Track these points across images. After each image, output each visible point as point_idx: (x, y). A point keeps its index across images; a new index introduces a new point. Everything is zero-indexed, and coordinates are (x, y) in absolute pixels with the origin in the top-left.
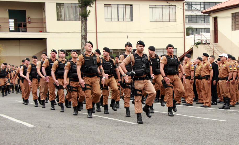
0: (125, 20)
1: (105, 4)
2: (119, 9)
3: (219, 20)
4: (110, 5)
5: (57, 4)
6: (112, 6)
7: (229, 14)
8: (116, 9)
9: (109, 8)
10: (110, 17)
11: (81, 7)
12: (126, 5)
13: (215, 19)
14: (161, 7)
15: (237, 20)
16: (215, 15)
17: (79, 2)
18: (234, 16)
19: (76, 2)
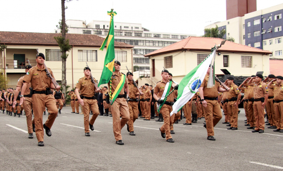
0: (92, 61)
1: (78, 50)
2: (88, 53)
3: (155, 61)
4: (82, 50)
5: (46, 50)
6: (83, 51)
7: (162, 57)
8: (86, 53)
9: (81, 53)
10: (81, 58)
11: (62, 52)
12: (93, 50)
13: (153, 61)
14: (117, 52)
15: (168, 62)
16: (153, 59)
17: (61, 48)
18: (166, 59)
19: (59, 48)
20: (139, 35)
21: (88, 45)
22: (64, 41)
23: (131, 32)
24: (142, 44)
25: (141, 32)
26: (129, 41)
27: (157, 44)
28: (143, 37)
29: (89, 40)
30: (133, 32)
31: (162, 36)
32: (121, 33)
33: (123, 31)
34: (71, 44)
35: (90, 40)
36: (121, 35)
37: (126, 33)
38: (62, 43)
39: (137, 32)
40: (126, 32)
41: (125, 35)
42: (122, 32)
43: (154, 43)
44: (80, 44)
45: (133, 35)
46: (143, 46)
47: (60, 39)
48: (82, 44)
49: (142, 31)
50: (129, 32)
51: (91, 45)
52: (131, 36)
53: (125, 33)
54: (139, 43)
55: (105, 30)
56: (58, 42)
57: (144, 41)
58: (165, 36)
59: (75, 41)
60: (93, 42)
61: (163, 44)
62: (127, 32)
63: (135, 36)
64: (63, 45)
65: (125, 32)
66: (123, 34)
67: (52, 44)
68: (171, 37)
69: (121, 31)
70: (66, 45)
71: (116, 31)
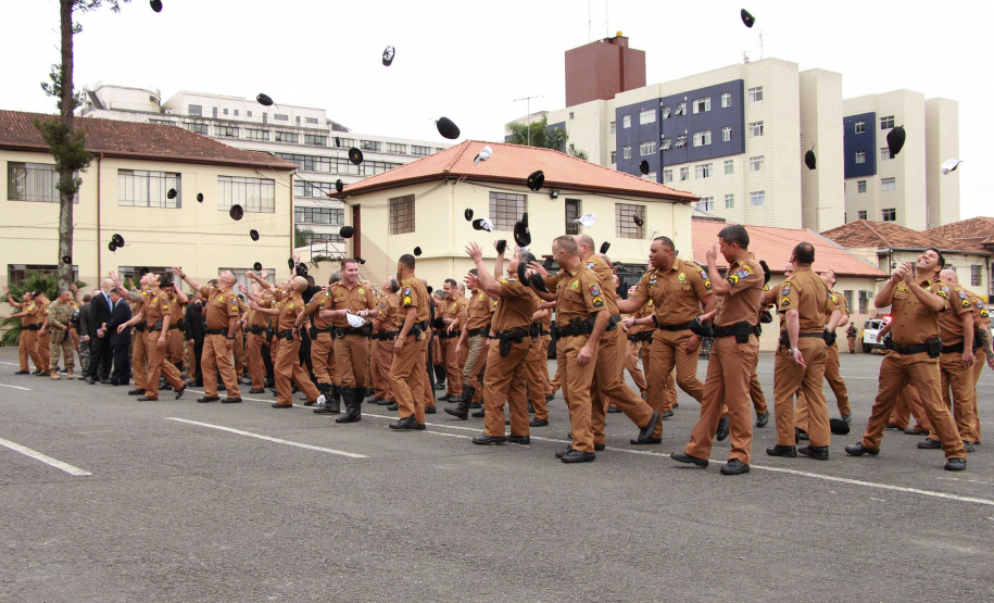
0: (163, 205)
1: (120, 170)
2: (152, 181)
3: (362, 210)
4: (132, 171)
5: (10, 164)
6: (135, 173)
7: (383, 199)
8: (145, 180)
9: (129, 179)
10: (129, 197)
11: (60, 169)
12: (167, 173)
13: (356, 209)
14: (244, 180)
15: (400, 213)
16: (356, 202)
17: (56, 159)
18: (394, 203)
19: (50, 160)
20: (319, 140)
21: (151, 154)
22: (69, 135)
23: (296, 131)
24: (325, 167)
25: (323, 134)
26: (288, 157)
28: (329, 148)
29: (157, 142)
30: (302, 132)
31: (384, 148)
32: (266, 135)
33: (272, 129)
34: (94, 150)
35: (160, 141)
36: (265, 141)
37: (281, 133)
38: (61, 143)
39: (313, 133)
40: (280, 130)
41: (278, 139)
42: (268, 131)
43: (362, 168)
44: (124, 152)
45: (302, 140)
46: (329, 173)
47: (52, 128)
48: (132, 150)
49: (328, 132)
50: (288, 131)
51: (163, 155)
52: (294, 143)
53: (278, 135)
54: (318, 166)
55: (217, 123)
56: (49, 141)
57: (333, 160)
58: (393, 148)
59: (110, 142)
60: (170, 147)
62: (284, 130)
63: (307, 145)
64: (63, 148)
65: (277, 129)
66: (272, 136)
67: (31, 145)
68: (409, 151)
69: (266, 129)
70: (73, 150)
71: (251, 127)
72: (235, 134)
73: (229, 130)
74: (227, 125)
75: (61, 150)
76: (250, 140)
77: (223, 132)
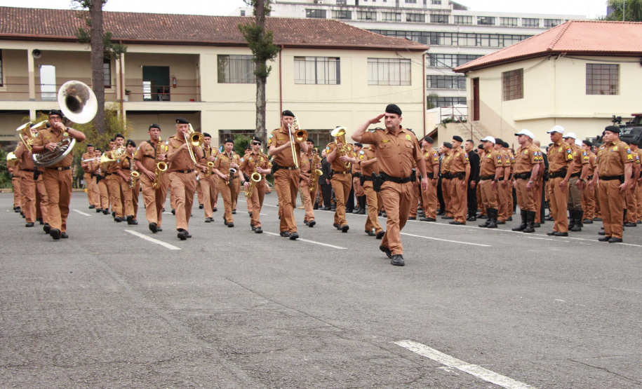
0: (327, 82)
1: (295, 57)
2: (318, 64)
3: (481, 83)
4: (304, 57)
5: (219, 56)
6: (307, 59)
7: (498, 73)
8: (313, 64)
9: (302, 64)
10: (302, 77)
11: (257, 61)
12: (329, 58)
13: (476, 82)
14: (387, 61)
15: (511, 84)
16: (476, 77)
17: (254, 52)
18: (507, 77)
19: (248, 52)
20: (442, 19)
21: (317, 44)
22: (262, 34)
23: (423, 12)
24: (448, 41)
25: (446, 13)
26: (417, 34)
27: (485, 42)
28: (451, 25)
29: (320, 33)
30: (428, 12)
31: (498, 22)
32: (398, 17)
33: (404, 11)
34: (277, 43)
35: (322, 32)
36: (397, 22)
37: (410, 14)
38: (257, 41)
39: (437, 13)
40: (410, 12)
41: (408, 20)
42: (400, 14)
43: (479, 40)
44: (298, 43)
45: (428, 19)
46: (451, 46)
47: (251, 30)
48: (304, 42)
49: (450, 11)
50: (417, 12)
51: (326, 44)
52: (421, 21)
53: (408, 17)
54: (442, 40)
55: (359, 9)
56: (248, 38)
57: (454, 35)
58: (506, 22)
59: (287, 36)
60: (331, 38)
61: (501, 41)
62: (413, 12)
63: (433, 23)
64: (258, 45)
65: (407, 12)
66: (403, 17)
67: (233, 42)
68: (520, 23)
69: (398, 11)
70: (265, 45)
71: (386, 11)
72: (373, 17)
73: (369, 15)
74: (367, 10)
75: (257, 46)
76: (385, 22)
77: (364, 16)
